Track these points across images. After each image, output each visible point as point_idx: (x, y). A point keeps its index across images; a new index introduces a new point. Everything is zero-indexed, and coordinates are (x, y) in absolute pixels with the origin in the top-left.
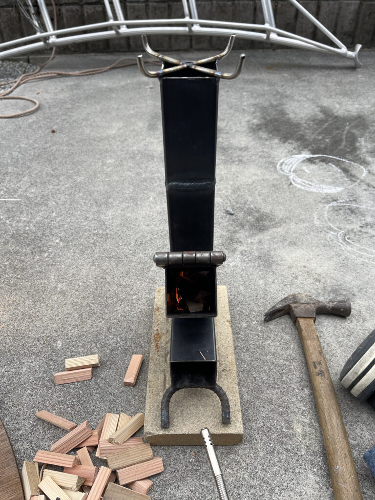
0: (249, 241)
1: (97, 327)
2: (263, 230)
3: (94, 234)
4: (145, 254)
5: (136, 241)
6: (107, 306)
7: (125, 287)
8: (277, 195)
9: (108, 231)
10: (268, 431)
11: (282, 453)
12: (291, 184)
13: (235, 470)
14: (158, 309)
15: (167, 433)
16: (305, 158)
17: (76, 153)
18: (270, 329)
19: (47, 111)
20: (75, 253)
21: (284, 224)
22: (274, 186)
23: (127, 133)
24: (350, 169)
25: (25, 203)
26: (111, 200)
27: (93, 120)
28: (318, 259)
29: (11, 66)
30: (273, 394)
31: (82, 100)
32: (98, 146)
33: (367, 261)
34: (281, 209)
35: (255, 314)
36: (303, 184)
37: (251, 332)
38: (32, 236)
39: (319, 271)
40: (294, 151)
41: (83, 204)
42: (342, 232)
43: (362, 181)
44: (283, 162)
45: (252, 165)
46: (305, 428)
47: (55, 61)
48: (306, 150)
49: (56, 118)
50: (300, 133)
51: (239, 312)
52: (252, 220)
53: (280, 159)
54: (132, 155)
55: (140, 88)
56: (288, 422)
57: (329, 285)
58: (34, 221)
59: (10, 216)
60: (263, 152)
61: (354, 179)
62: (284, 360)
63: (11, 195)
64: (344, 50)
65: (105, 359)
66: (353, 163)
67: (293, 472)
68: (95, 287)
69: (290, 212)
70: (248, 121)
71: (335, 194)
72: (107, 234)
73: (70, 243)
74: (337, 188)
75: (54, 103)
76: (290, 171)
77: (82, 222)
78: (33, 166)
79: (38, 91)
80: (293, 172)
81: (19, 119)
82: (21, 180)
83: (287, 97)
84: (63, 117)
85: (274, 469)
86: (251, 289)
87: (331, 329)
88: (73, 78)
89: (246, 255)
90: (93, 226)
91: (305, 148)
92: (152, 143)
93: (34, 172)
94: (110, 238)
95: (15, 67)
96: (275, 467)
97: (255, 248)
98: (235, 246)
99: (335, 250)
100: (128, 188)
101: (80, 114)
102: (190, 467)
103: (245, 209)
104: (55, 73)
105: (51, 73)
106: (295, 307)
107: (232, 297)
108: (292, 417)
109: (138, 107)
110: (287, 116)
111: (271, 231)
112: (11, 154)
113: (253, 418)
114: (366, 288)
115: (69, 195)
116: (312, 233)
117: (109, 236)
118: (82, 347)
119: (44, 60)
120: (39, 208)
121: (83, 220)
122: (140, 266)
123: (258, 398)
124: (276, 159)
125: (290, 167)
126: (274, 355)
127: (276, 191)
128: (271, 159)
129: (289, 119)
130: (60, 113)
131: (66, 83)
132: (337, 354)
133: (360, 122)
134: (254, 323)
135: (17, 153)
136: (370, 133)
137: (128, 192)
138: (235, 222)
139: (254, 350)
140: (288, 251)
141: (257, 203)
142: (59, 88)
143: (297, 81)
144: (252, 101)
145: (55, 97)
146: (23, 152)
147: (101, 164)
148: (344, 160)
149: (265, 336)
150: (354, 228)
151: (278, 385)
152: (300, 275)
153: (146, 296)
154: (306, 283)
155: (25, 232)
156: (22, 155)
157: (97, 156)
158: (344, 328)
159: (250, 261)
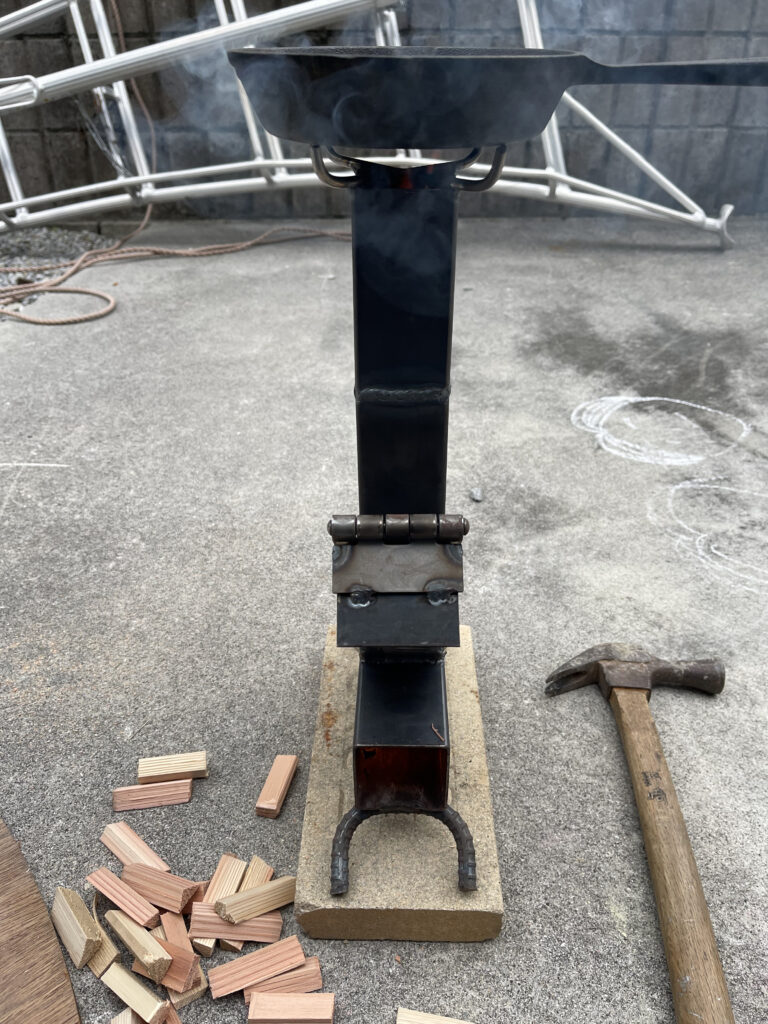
0: (517, 548)
1: (206, 701)
2: (544, 529)
3: (208, 530)
4: (308, 567)
5: (291, 543)
6: (228, 662)
7: (265, 627)
8: (573, 466)
9: (236, 524)
10: (557, 916)
11: (586, 961)
12: (599, 447)
13: (486, 993)
14: (331, 666)
15: (343, 906)
16: (626, 403)
17: (180, 386)
18: (559, 714)
19: (131, 314)
20: (169, 562)
21: (587, 520)
22: (565, 450)
23: (281, 354)
24: (716, 423)
25: (77, 471)
26: (245, 470)
27: (215, 330)
28: (655, 586)
29: (66, 237)
30: (568, 842)
31: (197, 296)
32: (224, 374)
33: (755, 590)
34: (579, 493)
35: (528, 684)
36: (624, 448)
37: (521, 720)
38: (86, 530)
39: (659, 606)
40: (605, 389)
41: (189, 475)
42: (703, 536)
43: (740, 445)
44: (584, 410)
45: (523, 413)
46: (634, 912)
47: (149, 231)
48: (630, 387)
49: (145, 326)
50: (616, 358)
51: (496, 681)
52: (523, 510)
53: (578, 404)
54: (289, 391)
55: (307, 279)
56: (597, 899)
57: (680, 633)
58: (92, 504)
59: (45, 494)
60: (543, 390)
61: (724, 441)
62: (588, 775)
63: (49, 457)
64: (698, 215)
65: (220, 764)
66: (720, 413)
67: (608, 1000)
68: (206, 626)
69: (598, 498)
70: (516, 337)
71: (688, 468)
72: (234, 530)
73: (160, 545)
74: (691, 456)
75: (143, 302)
76: (597, 425)
77: (185, 507)
78: (96, 408)
79: (115, 281)
80: (604, 427)
81: (77, 326)
82: (71, 432)
83: (590, 296)
84: (160, 325)
85: (569, 993)
86: (520, 637)
87: (686, 719)
88: (182, 260)
89: (510, 574)
90: (206, 514)
91: (626, 384)
92: (328, 371)
93: (97, 419)
94: (240, 536)
95: (73, 240)
96: (571, 989)
97: (528, 562)
98: (488, 556)
99: (690, 568)
100: (280, 448)
101: (192, 320)
102: (390, 985)
103: (509, 491)
104: (148, 250)
105: (142, 251)
106: (609, 668)
107: (482, 651)
108: (607, 889)
109: (303, 310)
110: (591, 329)
111: (560, 532)
112: (57, 385)
113: (525, 890)
114: (756, 641)
115: (163, 458)
116: (643, 538)
117: (238, 533)
118: (174, 739)
119: (128, 230)
120: (104, 481)
121: (187, 505)
122: (298, 590)
123: (534, 849)
124: (570, 403)
125: (598, 417)
126: (567, 764)
127: (570, 459)
128: (559, 403)
129: (595, 335)
130: (155, 318)
131: (168, 269)
132: (699, 767)
133: (734, 341)
134: (526, 702)
135: (67, 384)
136: (753, 361)
137: (280, 455)
138: (488, 514)
139: (526, 755)
140: (595, 568)
141: (532, 480)
142: (155, 277)
143: (608, 271)
144: (523, 303)
145: (147, 291)
146: (79, 384)
147: (227, 405)
148: (703, 408)
149: (549, 727)
150: (728, 531)
151: (577, 824)
152: (620, 615)
153: (307, 645)
154: (632, 629)
155: (73, 523)
156: (78, 387)
157: (222, 391)
158: (712, 717)
159: (519, 585)
